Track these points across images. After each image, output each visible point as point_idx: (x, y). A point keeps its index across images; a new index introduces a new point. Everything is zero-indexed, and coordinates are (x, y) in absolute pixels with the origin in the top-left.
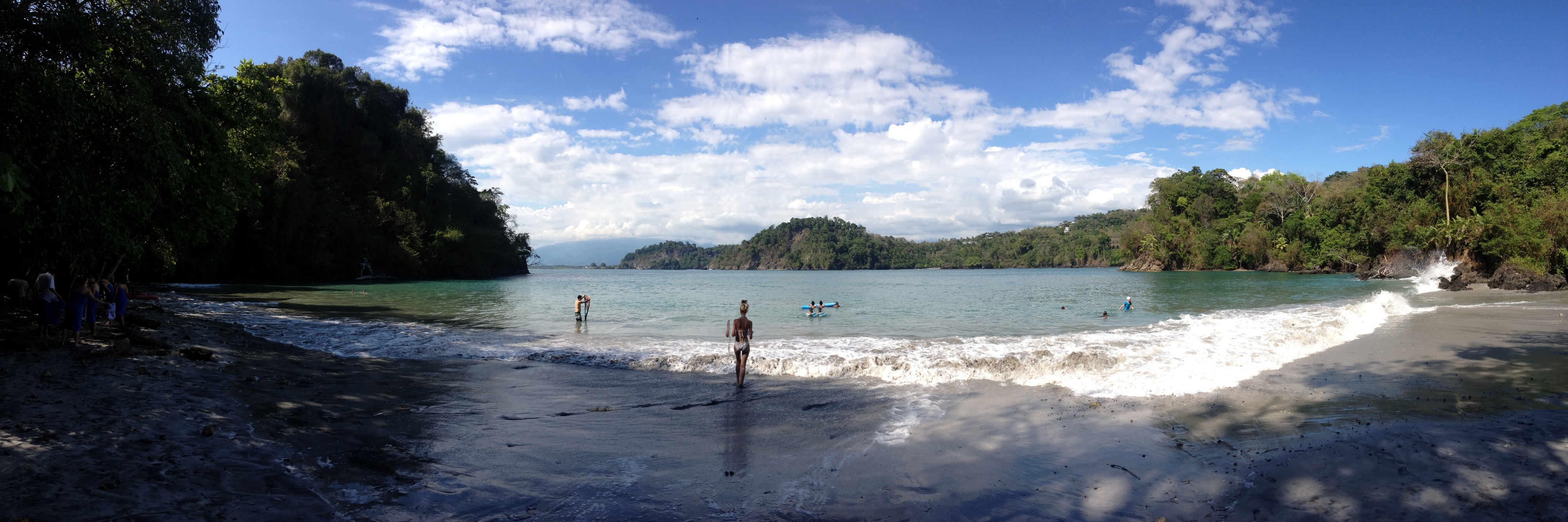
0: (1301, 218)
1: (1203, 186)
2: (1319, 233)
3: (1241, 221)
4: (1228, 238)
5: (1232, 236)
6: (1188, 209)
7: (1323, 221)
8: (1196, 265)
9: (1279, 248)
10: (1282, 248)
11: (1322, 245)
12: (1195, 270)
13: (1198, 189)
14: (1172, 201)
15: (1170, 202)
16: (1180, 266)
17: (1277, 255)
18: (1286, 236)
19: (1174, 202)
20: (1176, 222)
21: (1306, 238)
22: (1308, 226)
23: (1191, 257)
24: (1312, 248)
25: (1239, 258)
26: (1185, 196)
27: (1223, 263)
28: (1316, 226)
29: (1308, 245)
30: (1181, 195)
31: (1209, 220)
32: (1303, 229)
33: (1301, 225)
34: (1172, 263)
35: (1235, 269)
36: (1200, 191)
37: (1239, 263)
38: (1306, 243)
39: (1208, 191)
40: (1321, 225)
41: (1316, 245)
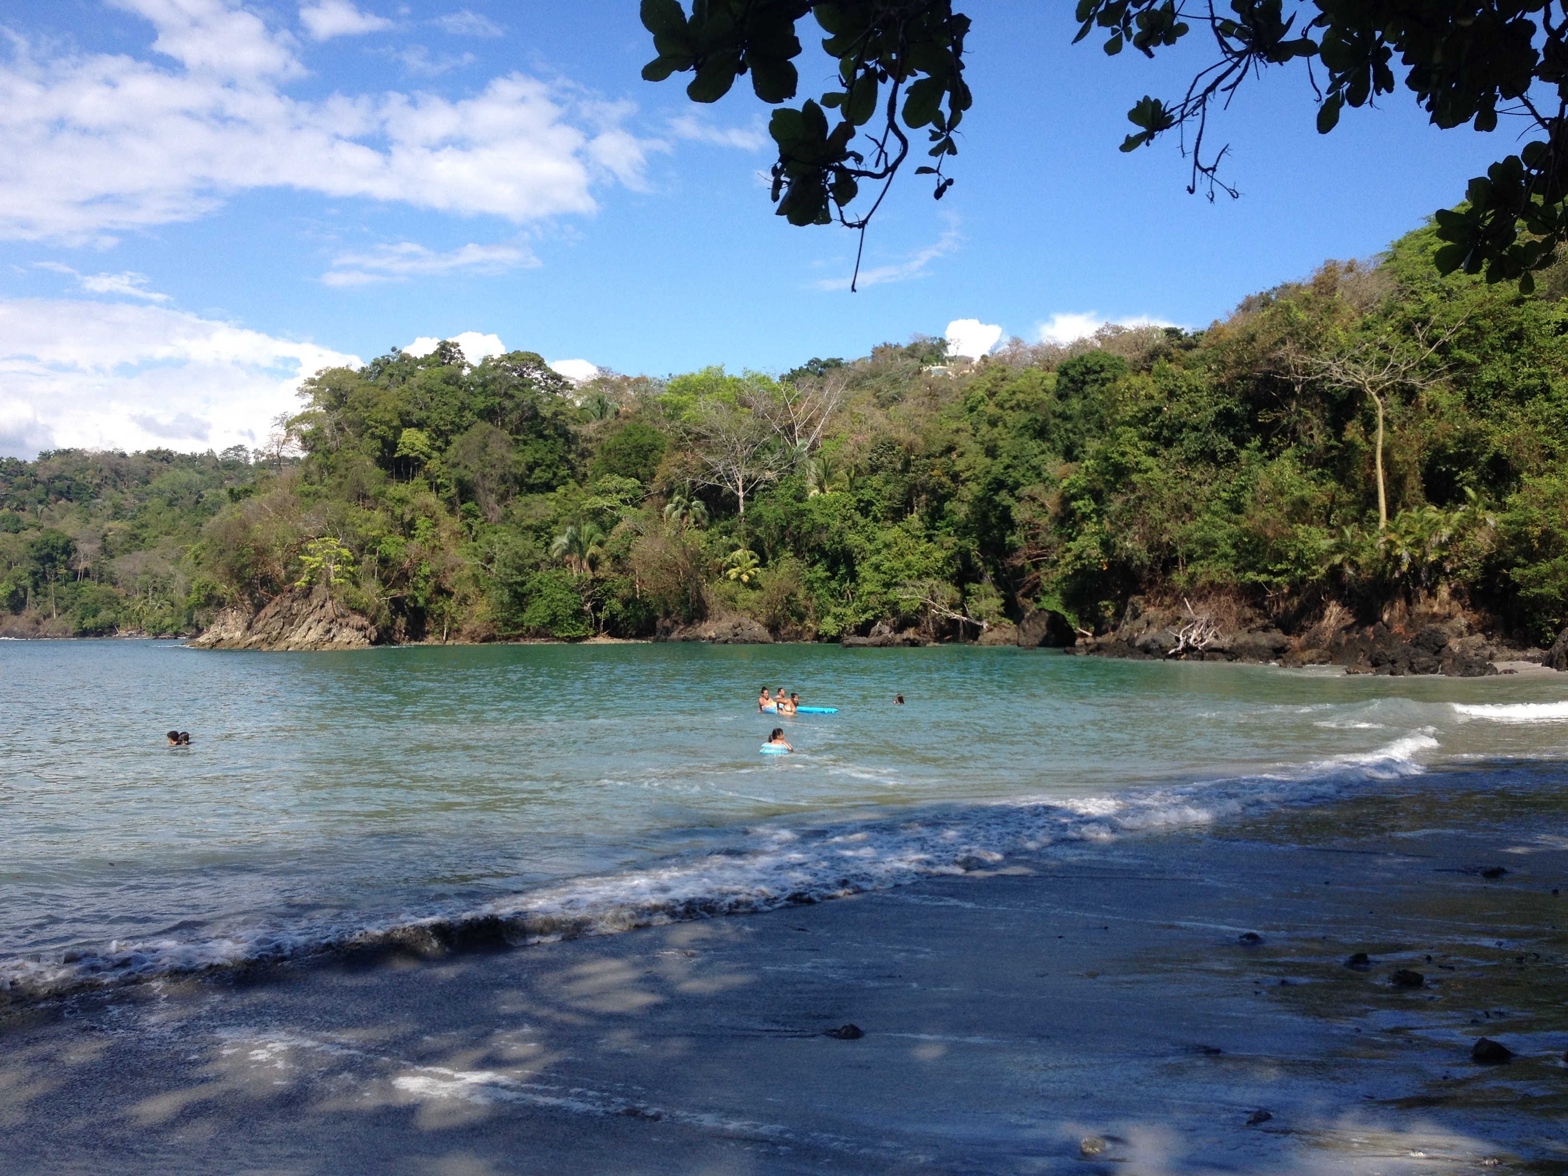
0: (800, 497)
1: (480, 403)
2: (853, 539)
3: (602, 502)
4: (568, 551)
5: (580, 544)
6: (433, 465)
7: (864, 508)
8: (467, 628)
9: (738, 579)
10: (745, 578)
11: (864, 570)
12: (463, 641)
13: (463, 408)
14: (383, 439)
15: (378, 444)
16: (416, 631)
17: (732, 599)
18: (756, 546)
19: (390, 445)
20: (402, 501)
21: (811, 550)
22: (820, 520)
23: (450, 606)
24: (832, 578)
25: (597, 608)
26: (420, 425)
27: (554, 621)
28: (845, 519)
29: (820, 571)
30: (409, 424)
31: (503, 498)
32: (806, 527)
33: (801, 514)
34: (394, 622)
35: (586, 637)
36: (468, 414)
37: (598, 620)
38: (813, 564)
39: (490, 414)
40: (858, 517)
41: (843, 570)
